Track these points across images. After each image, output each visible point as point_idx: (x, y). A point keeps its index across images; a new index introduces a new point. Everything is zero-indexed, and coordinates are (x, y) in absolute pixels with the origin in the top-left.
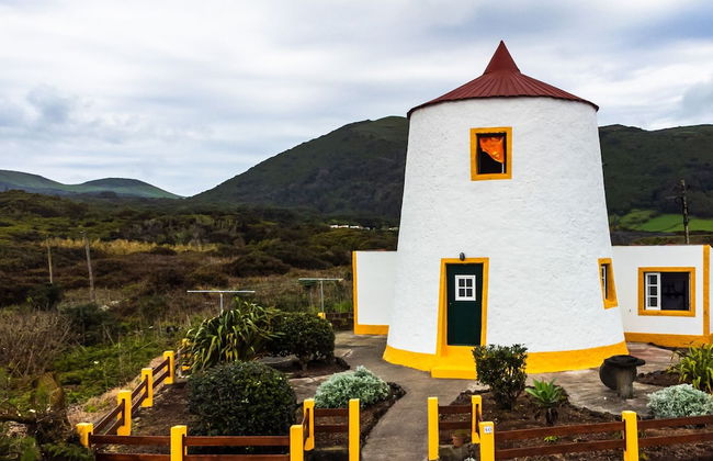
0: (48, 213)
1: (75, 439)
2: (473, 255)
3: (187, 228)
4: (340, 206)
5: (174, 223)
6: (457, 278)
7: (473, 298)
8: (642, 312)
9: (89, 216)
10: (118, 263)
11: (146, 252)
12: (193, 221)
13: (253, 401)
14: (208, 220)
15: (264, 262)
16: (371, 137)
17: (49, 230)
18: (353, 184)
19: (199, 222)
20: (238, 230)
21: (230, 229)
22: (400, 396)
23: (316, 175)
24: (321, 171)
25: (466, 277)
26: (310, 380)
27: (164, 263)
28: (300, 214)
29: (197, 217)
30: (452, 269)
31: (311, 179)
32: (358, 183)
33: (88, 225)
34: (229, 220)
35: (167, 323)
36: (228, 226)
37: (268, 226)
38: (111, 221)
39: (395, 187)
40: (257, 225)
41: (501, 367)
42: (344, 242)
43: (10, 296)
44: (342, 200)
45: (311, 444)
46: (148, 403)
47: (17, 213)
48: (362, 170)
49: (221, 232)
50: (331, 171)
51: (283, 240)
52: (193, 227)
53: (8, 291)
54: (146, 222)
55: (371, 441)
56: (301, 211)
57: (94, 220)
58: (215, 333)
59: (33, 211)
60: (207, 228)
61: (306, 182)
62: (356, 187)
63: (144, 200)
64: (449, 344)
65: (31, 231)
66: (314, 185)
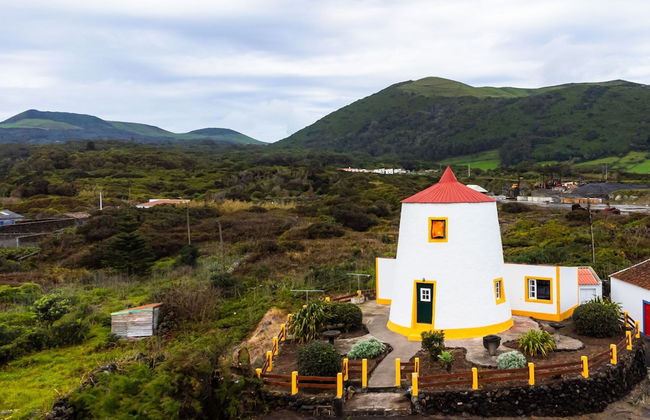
0: (169, 166)
1: (256, 376)
2: (428, 280)
3: (271, 177)
4: (387, 151)
5: (261, 174)
6: (422, 289)
7: (429, 300)
8: (527, 299)
9: (198, 168)
10: (229, 223)
11: (246, 211)
12: (275, 172)
13: (323, 361)
14: (286, 171)
15: (328, 228)
16: (413, 94)
17: (172, 180)
18: (398, 132)
19: (279, 172)
20: (309, 178)
21: (303, 178)
22: (390, 351)
23: (368, 125)
24: (373, 122)
25: (426, 290)
26: (349, 340)
27: (260, 220)
28: (355, 159)
29: (277, 168)
30: (419, 286)
31: (365, 129)
32: (402, 132)
33: (198, 176)
34: (302, 170)
35: (270, 282)
36: (301, 176)
37: (331, 175)
38: (215, 172)
39: (431, 135)
40: (323, 174)
41: (433, 343)
42: (386, 197)
43: (164, 250)
44: (389, 145)
45: (346, 378)
46: (276, 353)
47: (147, 166)
48: (405, 121)
49: (296, 181)
50: (380, 122)
51: (342, 196)
52: (275, 177)
53: (163, 247)
54: (241, 173)
55: (373, 375)
56: (356, 155)
57: (202, 171)
58: (305, 316)
59: (159, 165)
60: (286, 178)
61: (360, 132)
62: (400, 135)
63: (235, 147)
64: (418, 322)
65: (159, 181)
66: (366, 134)
